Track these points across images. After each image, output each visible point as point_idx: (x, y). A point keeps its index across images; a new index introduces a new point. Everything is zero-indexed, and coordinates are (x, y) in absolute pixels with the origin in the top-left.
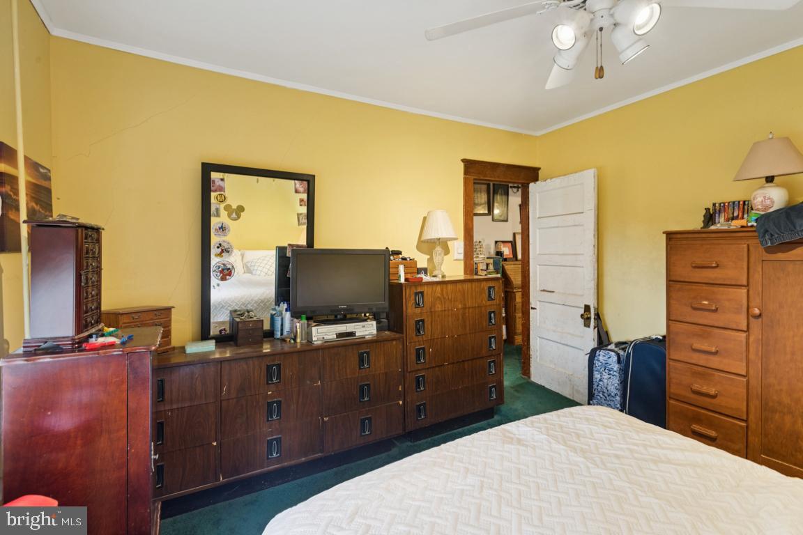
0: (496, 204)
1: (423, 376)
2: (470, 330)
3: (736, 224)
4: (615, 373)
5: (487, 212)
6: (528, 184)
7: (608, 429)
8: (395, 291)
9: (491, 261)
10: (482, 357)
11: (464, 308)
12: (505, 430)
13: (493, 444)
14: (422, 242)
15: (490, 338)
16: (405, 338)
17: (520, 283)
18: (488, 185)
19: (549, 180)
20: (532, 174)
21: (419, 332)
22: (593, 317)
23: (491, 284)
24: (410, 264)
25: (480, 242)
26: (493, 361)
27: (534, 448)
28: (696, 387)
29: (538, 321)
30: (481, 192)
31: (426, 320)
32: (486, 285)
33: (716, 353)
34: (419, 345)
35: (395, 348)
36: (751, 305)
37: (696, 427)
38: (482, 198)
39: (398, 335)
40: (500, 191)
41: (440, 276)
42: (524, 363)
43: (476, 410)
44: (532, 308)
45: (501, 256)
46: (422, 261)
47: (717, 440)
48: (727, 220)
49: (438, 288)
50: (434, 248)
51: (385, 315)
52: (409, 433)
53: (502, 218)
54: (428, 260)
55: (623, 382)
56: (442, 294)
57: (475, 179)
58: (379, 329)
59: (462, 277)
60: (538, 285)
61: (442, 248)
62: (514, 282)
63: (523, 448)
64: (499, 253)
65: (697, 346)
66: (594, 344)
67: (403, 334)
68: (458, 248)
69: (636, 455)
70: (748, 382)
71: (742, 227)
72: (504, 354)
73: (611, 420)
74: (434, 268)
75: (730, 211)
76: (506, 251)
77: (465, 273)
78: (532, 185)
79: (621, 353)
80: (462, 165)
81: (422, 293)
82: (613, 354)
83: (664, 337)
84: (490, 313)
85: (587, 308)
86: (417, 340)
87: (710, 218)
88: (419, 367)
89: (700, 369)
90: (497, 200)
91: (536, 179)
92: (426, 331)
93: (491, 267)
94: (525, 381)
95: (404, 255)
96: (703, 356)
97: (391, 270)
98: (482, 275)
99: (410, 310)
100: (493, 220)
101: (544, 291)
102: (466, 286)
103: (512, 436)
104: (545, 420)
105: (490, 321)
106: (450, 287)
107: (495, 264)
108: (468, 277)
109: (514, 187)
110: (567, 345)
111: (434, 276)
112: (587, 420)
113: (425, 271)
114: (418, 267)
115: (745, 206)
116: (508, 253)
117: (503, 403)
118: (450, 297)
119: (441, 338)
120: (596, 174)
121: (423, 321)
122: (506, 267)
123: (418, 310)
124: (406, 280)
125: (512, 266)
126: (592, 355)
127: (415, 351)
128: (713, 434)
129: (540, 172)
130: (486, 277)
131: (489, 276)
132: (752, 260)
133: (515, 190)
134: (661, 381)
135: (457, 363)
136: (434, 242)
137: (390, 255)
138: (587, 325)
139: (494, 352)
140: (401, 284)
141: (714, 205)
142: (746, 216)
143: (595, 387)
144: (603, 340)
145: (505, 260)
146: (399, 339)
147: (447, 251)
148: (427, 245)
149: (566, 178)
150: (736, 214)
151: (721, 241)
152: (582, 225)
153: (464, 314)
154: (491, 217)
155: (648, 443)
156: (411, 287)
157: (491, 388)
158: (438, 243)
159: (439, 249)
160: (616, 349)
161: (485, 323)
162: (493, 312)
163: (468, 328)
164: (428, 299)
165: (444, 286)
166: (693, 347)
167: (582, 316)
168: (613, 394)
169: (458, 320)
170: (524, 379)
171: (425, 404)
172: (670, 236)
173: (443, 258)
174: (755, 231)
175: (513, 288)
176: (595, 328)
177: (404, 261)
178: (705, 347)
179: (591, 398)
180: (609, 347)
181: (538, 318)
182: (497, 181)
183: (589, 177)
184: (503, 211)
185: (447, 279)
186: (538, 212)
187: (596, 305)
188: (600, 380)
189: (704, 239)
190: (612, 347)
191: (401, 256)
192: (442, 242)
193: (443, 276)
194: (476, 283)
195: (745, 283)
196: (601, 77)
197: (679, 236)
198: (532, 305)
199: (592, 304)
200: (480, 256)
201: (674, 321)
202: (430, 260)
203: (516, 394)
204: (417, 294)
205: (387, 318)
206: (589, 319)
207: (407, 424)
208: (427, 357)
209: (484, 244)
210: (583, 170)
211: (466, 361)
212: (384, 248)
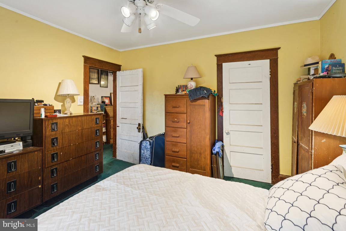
0: (102, 79)
1: (56, 169)
2: (85, 140)
3: (184, 93)
4: (149, 149)
5: (97, 83)
6: (116, 72)
7: (142, 173)
8: (38, 123)
9: (99, 106)
10: (92, 152)
11: (82, 129)
12: (97, 186)
13: (90, 194)
14: (58, 95)
15: (96, 142)
16: (44, 149)
17: (112, 115)
18: (98, 70)
19: (125, 71)
20: (118, 68)
21: (54, 145)
22: (142, 128)
23: (97, 117)
24: (49, 108)
25: (94, 97)
26: (97, 153)
27: (110, 190)
28: (173, 150)
29: (120, 132)
30: (94, 73)
31: (59, 137)
32: (94, 117)
33: (178, 137)
34: (54, 152)
35: (37, 156)
36: (187, 119)
37: (173, 164)
38: (96, 76)
39: (38, 148)
40: (104, 74)
41: (69, 114)
42: (114, 152)
43: (88, 179)
44: (118, 126)
45: (104, 103)
46: (57, 106)
47: (179, 167)
48: (182, 91)
49: (67, 120)
50: (66, 99)
51: (30, 137)
52: (46, 202)
53: (105, 86)
54: (62, 105)
55: (151, 153)
56: (70, 123)
57: (90, 66)
58: (24, 146)
59: (83, 114)
60: (120, 116)
61: (70, 99)
62: (110, 116)
63: (105, 192)
64: (103, 102)
65: (174, 135)
66: (141, 139)
67: (43, 147)
68: (80, 99)
69: (151, 181)
70: (187, 145)
71: (185, 94)
72: (103, 149)
73: (143, 169)
74: (66, 109)
75: (183, 89)
76: (107, 101)
77: (84, 111)
78: (118, 72)
79: (151, 141)
80: (83, 59)
81: (56, 123)
82: (148, 142)
83: (164, 133)
84: (96, 130)
85: (139, 125)
86: (53, 149)
87: (177, 90)
88: (54, 164)
89: (174, 143)
90: (103, 78)
91: (120, 70)
92: (58, 143)
93: (99, 109)
94: (114, 160)
95: (45, 103)
96: (175, 138)
97: (35, 111)
98: (95, 112)
99: (48, 132)
100: (100, 87)
101: (123, 118)
102: (83, 118)
103: (101, 187)
104: (117, 176)
105: (96, 135)
106: (74, 119)
107: (101, 107)
108: (86, 114)
109: (111, 72)
110: (132, 141)
111: (65, 114)
112: (134, 171)
113: (59, 111)
114: (54, 109)
115: (186, 87)
116: (108, 102)
117: (102, 172)
118: (74, 124)
119: (68, 146)
120: (143, 71)
121: (57, 138)
122: (106, 108)
123: (54, 133)
124: (46, 116)
125: (110, 108)
126: (141, 143)
127: (51, 156)
128: (178, 165)
129: (121, 67)
130: (96, 113)
131: (98, 113)
132: (187, 105)
133: (111, 74)
134: (163, 149)
135: (78, 157)
136: (66, 96)
137: (35, 103)
138: (139, 131)
139: (98, 149)
140: (42, 119)
141: (178, 86)
142: (186, 90)
143: (142, 156)
144: (145, 137)
145: (106, 105)
146: (40, 150)
147: (73, 101)
148: (61, 98)
149: (131, 71)
150: (184, 90)
151: (180, 98)
152: (138, 91)
153: (82, 133)
154: (99, 85)
155: (155, 175)
156: (49, 120)
157: (96, 166)
158: (68, 97)
159: (68, 100)
160: (149, 140)
161: (94, 136)
162: (98, 130)
163: (84, 139)
164: (60, 126)
165: (71, 119)
166: (173, 136)
167: (137, 128)
168: (148, 158)
169: (79, 135)
170: (113, 158)
171: (57, 183)
172: (166, 96)
173: (71, 104)
174: (188, 95)
175: (109, 118)
176: (142, 132)
177: (45, 106)
178: (176, 135)
179: (140, 161)
180: (147, 139)
181: (120, 130)
182: (102, 69)
183: (140, 72)
184: (105, 83)
185: (73, 115)
186: (120, 84)
187: (143, 123)
188: (144, 153)
189: (175, 97)
190: (148, 139)
191: (43, 103)
192: (71, 96)
193: (71, 114)
194: (89, 116)
195: (186, 112)
196: (141, 33)
197: (169, 96)
198: (118, 125)
199: (141, 123)
200: (94, 103)
201: (168, 127)
202: (63, 106)
203: (110, 167)
204: (52, 124)
205: (32, 139)
206: (140, 129)
207: (44, 198)
208: (59, 158)
209: (96, 98)
210: (138, 69)
211: (82, 156)
212: (31, 99)
